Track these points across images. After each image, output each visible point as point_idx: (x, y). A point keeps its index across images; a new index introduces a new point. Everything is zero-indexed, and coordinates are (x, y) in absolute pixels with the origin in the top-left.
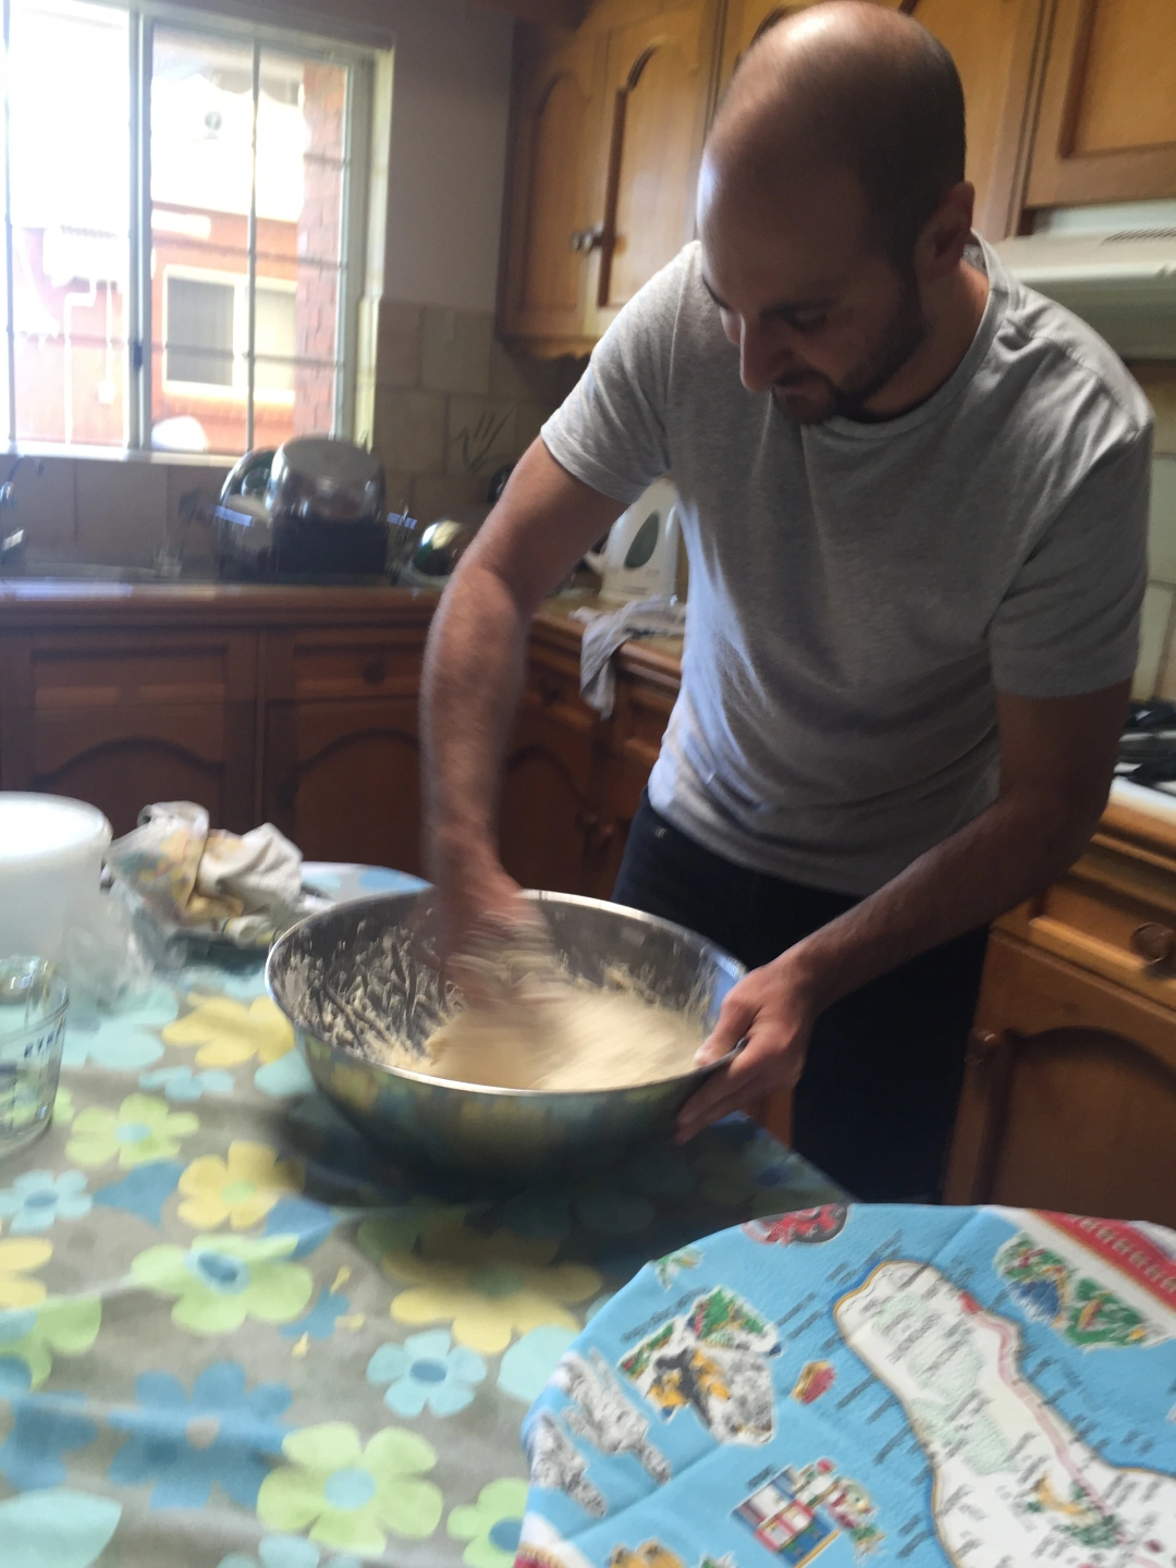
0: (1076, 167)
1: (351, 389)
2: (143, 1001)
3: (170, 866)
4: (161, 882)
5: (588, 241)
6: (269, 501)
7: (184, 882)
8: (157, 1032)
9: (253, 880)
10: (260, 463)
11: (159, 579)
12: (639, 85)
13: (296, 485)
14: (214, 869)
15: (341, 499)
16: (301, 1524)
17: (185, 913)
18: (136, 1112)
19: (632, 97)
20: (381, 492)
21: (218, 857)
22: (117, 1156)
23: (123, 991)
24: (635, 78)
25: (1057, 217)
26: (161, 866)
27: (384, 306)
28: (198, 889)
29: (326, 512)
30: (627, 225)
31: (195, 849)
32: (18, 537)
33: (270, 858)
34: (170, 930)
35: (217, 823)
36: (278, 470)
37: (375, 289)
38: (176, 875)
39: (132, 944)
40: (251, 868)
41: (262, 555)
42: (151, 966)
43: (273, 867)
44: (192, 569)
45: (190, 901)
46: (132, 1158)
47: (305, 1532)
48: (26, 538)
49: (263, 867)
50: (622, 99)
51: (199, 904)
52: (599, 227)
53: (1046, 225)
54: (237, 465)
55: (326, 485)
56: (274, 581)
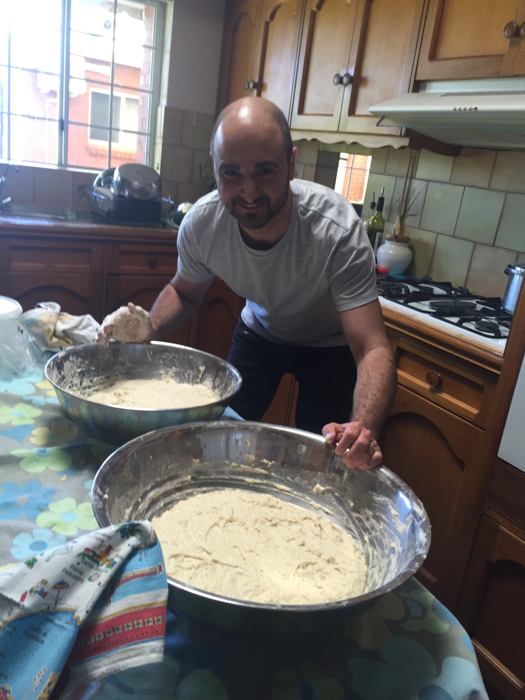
0: (435, 64)
1: (153, 144)
2: (31, 374)
3: (44, 324)
4: (40, 330)
5: (251, 85)
6: (112, 190)
7: (49, 331)
8: (34, 384)
9: (76, 332)
10: (110, 173)
11: (67, 220)
12: (274, 20)
13: (124, 183)
14: (61, 327)
15: (142, 191)
16: (50, 525)
17: (49, 343)
18: (21, 408)
19: (271, 24)
20: (160, 188)
21: (63, 322)
22: (11, 421)
23: (24, 370)
24: (272, 17)
25: (428, 84)
26: (40, 325)
27: (167, 109)
28: (55, 334)
29: (136, 196)
30: (267, 80)
31: (53, 319)
32: (9, 199)
33: (84, 323)
34: (44, 349)
35: (62, 310)
36: (116, 177)
37: (164, 102)
38: (46, 328)
39: (28, 352)
40: (76, 327)
41: (108, 212)
42: (35, 360)
43: (85, 328)
44: (80, 217)
45: (51, 338)
46: (16, 422)
47: (50, 528)
48: (12, 200)
49: (80, 327)
50: (267, 25)
51: (55, 340)
52: (256, 80)
53: (424, 88)
54: (100, 174)
55: (136, 184)
56: (114, 224)
